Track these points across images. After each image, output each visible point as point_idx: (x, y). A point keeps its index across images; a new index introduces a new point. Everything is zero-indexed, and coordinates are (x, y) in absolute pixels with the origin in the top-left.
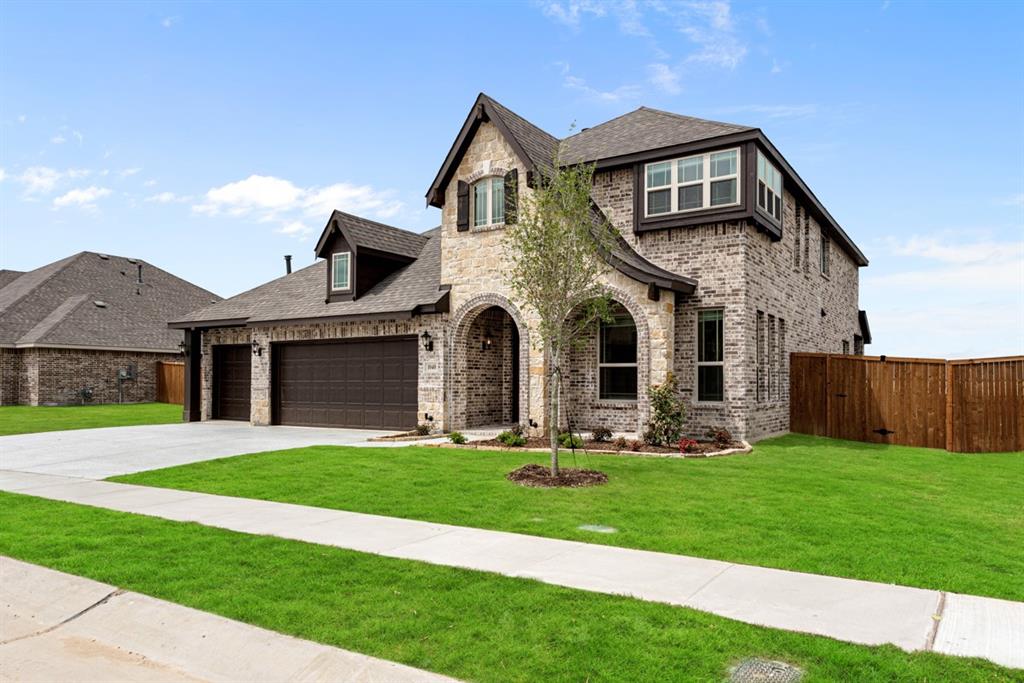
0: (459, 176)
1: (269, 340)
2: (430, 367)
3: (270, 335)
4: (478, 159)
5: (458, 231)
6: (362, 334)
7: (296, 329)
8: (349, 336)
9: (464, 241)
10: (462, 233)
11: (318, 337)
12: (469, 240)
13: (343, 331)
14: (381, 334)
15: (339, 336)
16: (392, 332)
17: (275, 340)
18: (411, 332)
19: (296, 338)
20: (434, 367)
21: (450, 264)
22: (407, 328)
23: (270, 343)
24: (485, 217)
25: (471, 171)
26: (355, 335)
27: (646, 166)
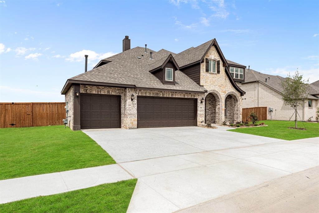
0: (206, 57)
1: (137, 95)
2: (200, 108)
3: (137, 92)
4: (211, 54)
5: (206, 72)
6: (179, 97)
7: (151, 92)
8: (174, 97)
9: (207, 75)
10: (207, 72)
11: (161, 96)
12: (208, 75)
13: (172, 95)
14: (186, 97)
15: (170, 96)
16: (190, 97)
17: (140, 95)
18: (196, 98)
19: (151, 95)
20: (202, 108)
21: (203, 80)
22: (194, 96)
23: (137, 96)
24: (211, 70)
25: (209, 57)
26: (177, 96)
27: (230, 67)
